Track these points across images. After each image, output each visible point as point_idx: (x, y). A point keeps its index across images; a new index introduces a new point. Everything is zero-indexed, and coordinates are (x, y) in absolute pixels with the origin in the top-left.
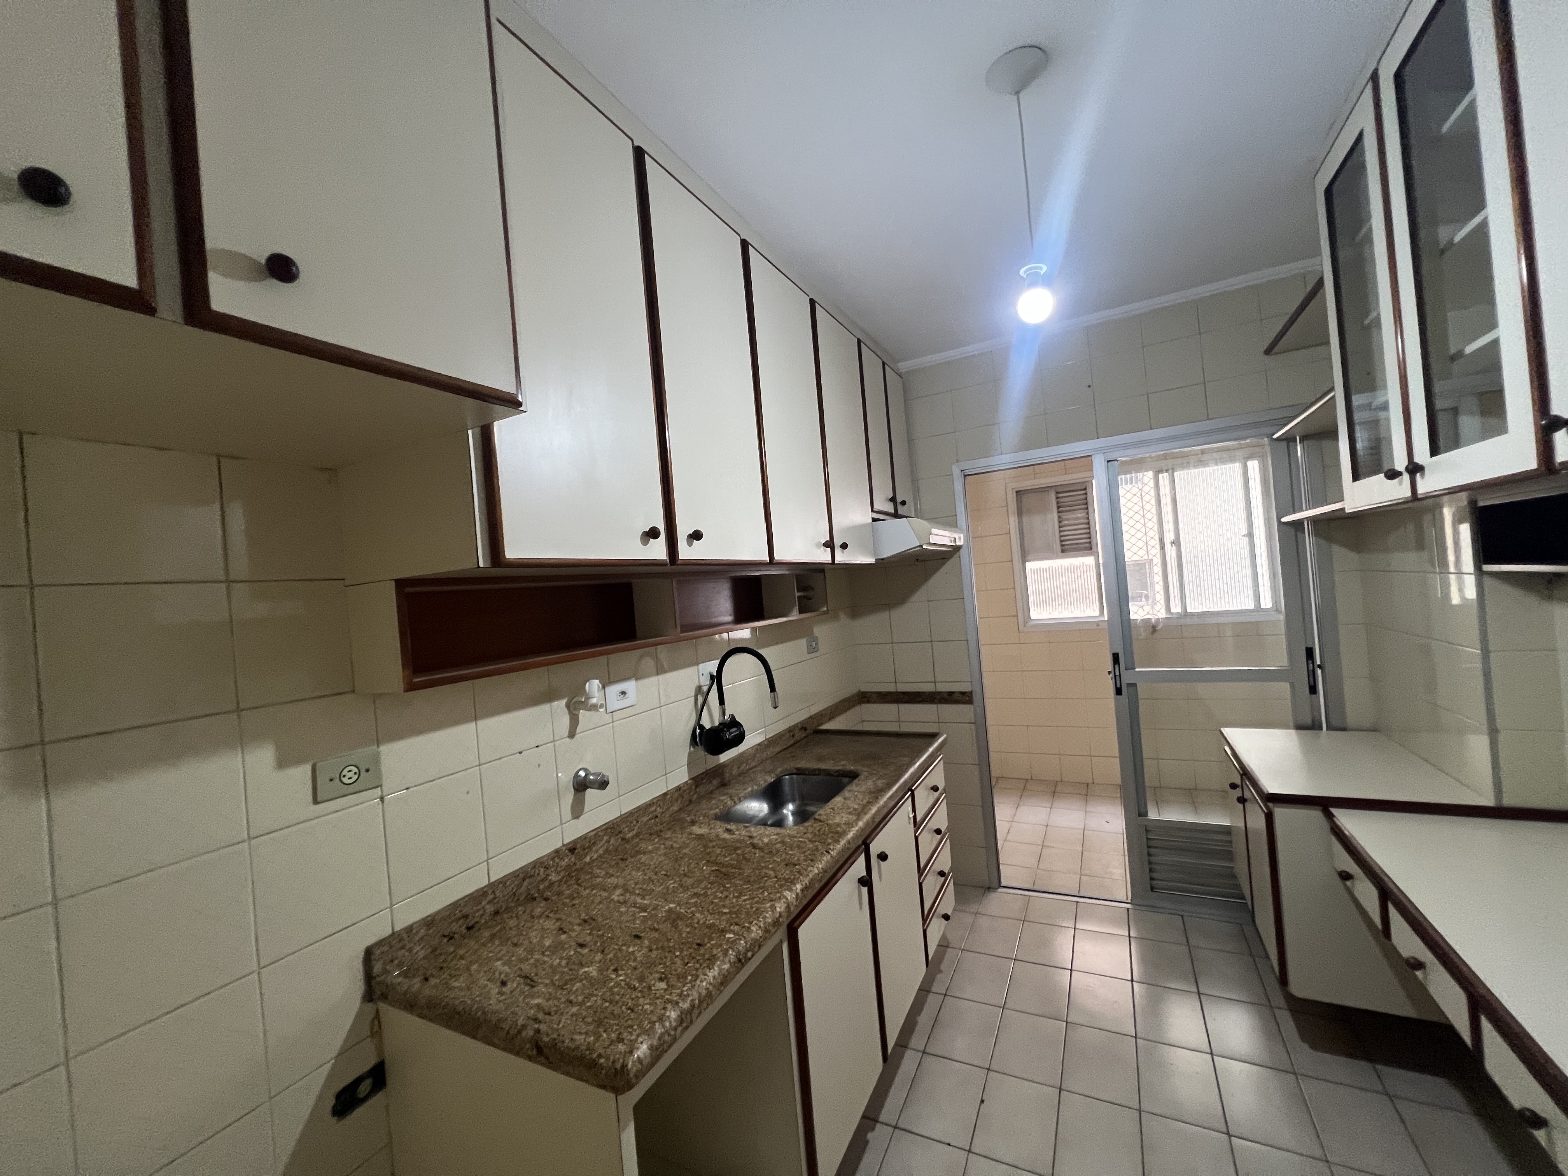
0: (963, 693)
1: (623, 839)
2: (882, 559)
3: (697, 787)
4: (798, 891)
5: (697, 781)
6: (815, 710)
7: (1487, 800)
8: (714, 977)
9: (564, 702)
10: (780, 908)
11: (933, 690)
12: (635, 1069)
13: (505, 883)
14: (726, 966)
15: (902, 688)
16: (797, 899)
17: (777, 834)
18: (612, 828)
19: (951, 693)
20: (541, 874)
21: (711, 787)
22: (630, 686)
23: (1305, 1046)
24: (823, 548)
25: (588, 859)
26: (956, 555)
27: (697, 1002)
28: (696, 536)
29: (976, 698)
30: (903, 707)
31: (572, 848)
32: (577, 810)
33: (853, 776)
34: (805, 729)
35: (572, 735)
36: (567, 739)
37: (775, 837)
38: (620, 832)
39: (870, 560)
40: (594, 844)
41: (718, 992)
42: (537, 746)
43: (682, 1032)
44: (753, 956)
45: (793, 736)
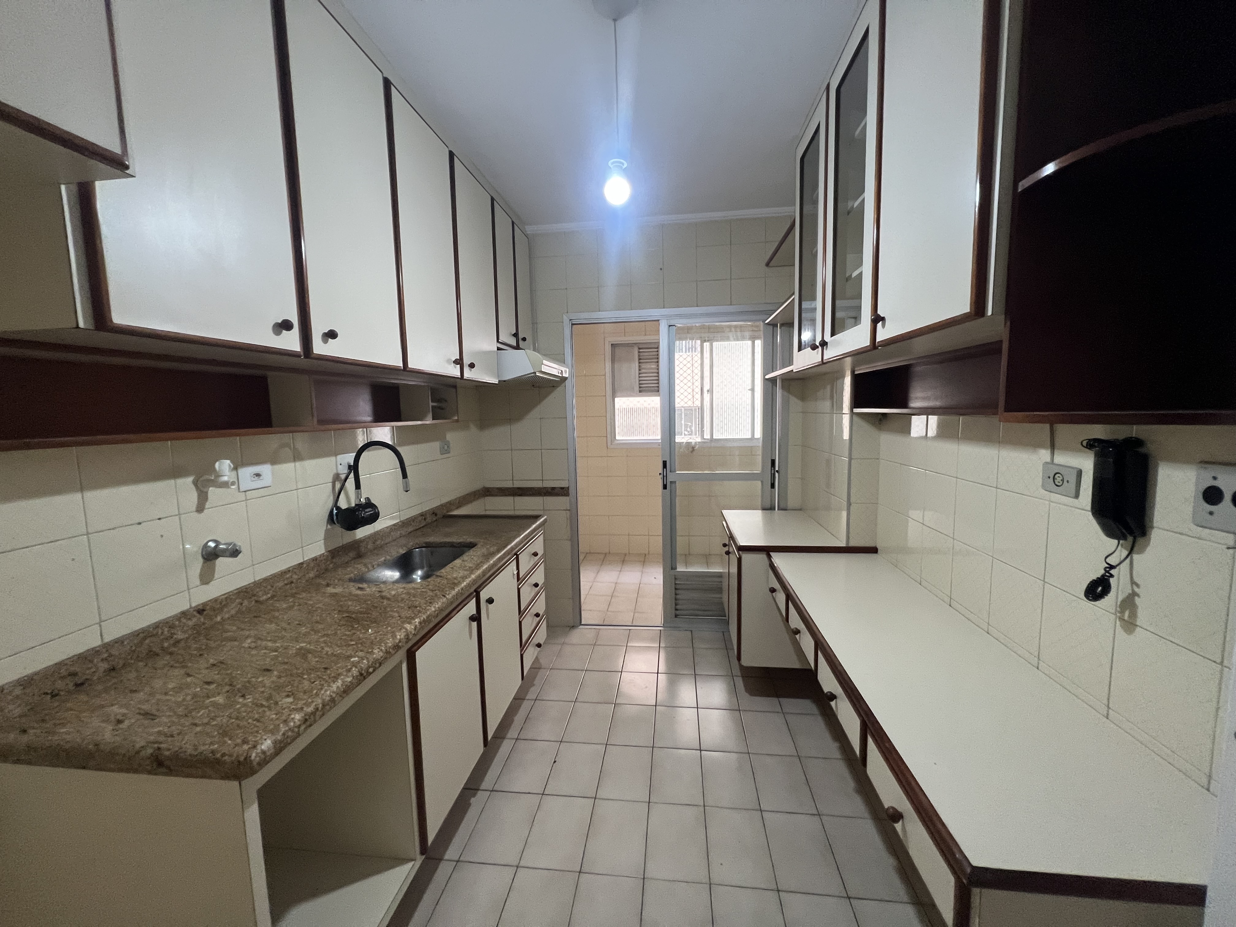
0: (562, 488)
1: (256, 601)
2: (505, 381)
3: (333, 558)
4: (417, 624)
5: (334, 553)
6: (445, 500)
7: (843, 544)
8: (338, 687)
9: (190, 479)
10: (400, 636)
11: (541, 486)
12: (258, 759)
13: (123, 642)
14: (349, 679)
15: (517, 484)
16: (415, 629)
17: (404, 588)
18: (244, 593)
19: (553, 488)
20: (166, 633)
21: (346, 559)
22: (266, 469)
23: (747, 694)
24: (453, 365)
25: (219, 619)
26: (563, 385)
27: (321, 705)
28: (332, 335)
29: (572, 491)
30: (517, 499)
31: (200, 610)
32: (206, 577)
33: (471, 546)
34: (436, 515)
35: (200, 509)
36: (196, 514)
37: (402, 590)
38: (254, 595)
39: (495, 381)
40: (225, 606)
41: (341, 698)
42: (159, 519)
43: (306, 729)
44: (374, 671)
45: (425, 519)
